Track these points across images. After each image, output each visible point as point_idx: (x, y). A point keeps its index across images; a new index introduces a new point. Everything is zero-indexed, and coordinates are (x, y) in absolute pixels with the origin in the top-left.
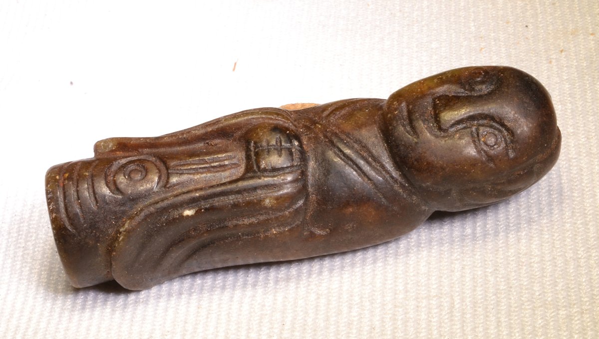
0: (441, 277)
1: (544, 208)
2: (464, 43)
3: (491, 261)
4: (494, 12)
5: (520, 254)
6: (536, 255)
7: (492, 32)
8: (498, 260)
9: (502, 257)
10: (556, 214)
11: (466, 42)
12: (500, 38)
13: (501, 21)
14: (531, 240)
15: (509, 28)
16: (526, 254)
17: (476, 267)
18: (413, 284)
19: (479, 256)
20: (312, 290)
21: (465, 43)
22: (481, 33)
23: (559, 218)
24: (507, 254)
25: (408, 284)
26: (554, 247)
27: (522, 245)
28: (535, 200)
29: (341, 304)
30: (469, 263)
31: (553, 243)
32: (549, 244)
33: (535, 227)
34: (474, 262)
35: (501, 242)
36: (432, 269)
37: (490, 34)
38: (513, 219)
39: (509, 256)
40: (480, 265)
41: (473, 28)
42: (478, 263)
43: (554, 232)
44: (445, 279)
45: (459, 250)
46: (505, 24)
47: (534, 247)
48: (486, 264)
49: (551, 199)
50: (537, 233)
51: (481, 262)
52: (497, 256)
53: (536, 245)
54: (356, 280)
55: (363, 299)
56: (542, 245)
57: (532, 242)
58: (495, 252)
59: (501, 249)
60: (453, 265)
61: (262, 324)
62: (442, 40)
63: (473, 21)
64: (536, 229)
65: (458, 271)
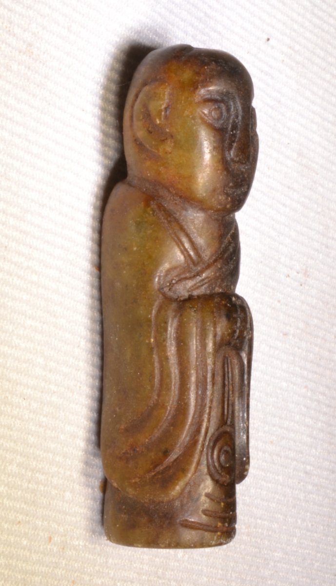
2: (62, 528)
4: (89, 570)
7: (67, 562)
11: (63, 531)
12: (58, 570)
13: (77, 576)
15: (67, 582)
21: (61, 530)
22: (68, 550)
37: (65, 560)
41: (77, 543)
46: (73, 579)
62: (71, 505)
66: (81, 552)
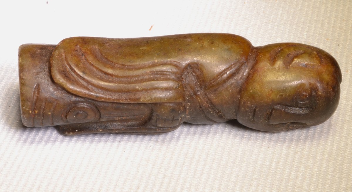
0: (243, 187)
1: (318, 162)
3: (277, 186)
4: (321, 30)
5: (295, 186)
6: (305, 189)
7: (316, 42)
8: (281, 186)
9: (284, 185)
10: (324, 168)
13: (324, 37)
14: (304, 179)
15: (328, 43)
16: (299, 187)
17: (266, 187)
18: (225, 186)
19: (270, 180)
20: (161, 171)
22: (310, 41)
23: (325, 171)
24: (287, 184)
25: (222, 185)
26: (317, 187)
27: (298, 181)
28: (313, 155)
29: (177, 185)
30: (263, 183)
31: (318, 185)
32: (315, 185)
33: (309, 172)
34: (266, 184)
35: (286, 175)
36: (239, 180)
37: (315, 43)
38: (297, 163)
39: (288, 186)
40: (269, 186)
41: (305, 36)
42: (268, 185)
43: (320, 178)
44: (245, 189)
45: (259, 173)
46: (326, 39)
47: (305, 184)
48: (273, 187)
49: (324, 157)
50: (310, 175)
51: (270, 185)
52: (281, 184)
53: (307, 183)
54: (191, 173)
55: (192, 186)
56: (310, 184)
57: (305, 180)
58: (281, 181)
59: (284, 180)
60: (252, 182)
61: (125, 185)
62: (284, 38)
63: (307, 31)
64: (309, 173)
65: (254, 186)
66: (311, 34)
